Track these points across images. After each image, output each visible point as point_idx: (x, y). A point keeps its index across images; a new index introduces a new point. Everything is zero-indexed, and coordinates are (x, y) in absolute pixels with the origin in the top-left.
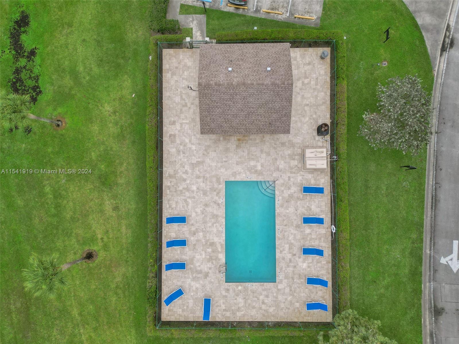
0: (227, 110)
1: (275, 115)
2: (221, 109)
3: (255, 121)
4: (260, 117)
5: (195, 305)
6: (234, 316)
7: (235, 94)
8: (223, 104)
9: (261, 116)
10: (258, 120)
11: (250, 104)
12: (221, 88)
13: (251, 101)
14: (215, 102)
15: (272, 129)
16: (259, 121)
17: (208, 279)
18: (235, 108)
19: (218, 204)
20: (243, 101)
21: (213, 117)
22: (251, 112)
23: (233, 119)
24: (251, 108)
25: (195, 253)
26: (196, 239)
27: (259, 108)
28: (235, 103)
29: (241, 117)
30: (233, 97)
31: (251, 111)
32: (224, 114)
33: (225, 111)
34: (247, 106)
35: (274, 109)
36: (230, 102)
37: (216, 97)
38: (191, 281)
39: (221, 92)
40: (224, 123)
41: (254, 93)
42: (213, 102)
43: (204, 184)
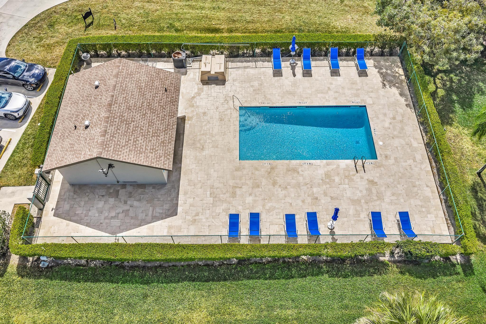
0: (142, 131)
1: (155, 83)
2: (139, 137)
3: (160, 104)
4: (156, 98)
5: (417, 197)
6: (419, 150)
7: (121, 117)
8: (132, 133)
9: (154, 97)
10: (160, 102)
11: (138, 104)
12: (110, 131)
13: (133, 102)
14: (128, 142)
15: (173, 89)
16: (161, 100)
17: (376, 180)
18: (140, 121)
19: (272, 168)
20: (132, 111)
21: (149, 149)
22: (149, 106)
23: (154, 126)
24: (143, 105)
25: (343, 196)
26: (323, 196)
27: (145, 96)
28: (133, 119)
29: (153, 118)
30: (124, 120)
31: (147, 106)
32: (147, 135)
33: (142, 133)
34: (140, 109)
35: (148, 82)
36: (132, 125)
37: (121, 139)
38: (384, 202)
39: (115, 132)
40: (158, 138)
41: (123, 98)
42: (127, 144)
43: (243, 187)
